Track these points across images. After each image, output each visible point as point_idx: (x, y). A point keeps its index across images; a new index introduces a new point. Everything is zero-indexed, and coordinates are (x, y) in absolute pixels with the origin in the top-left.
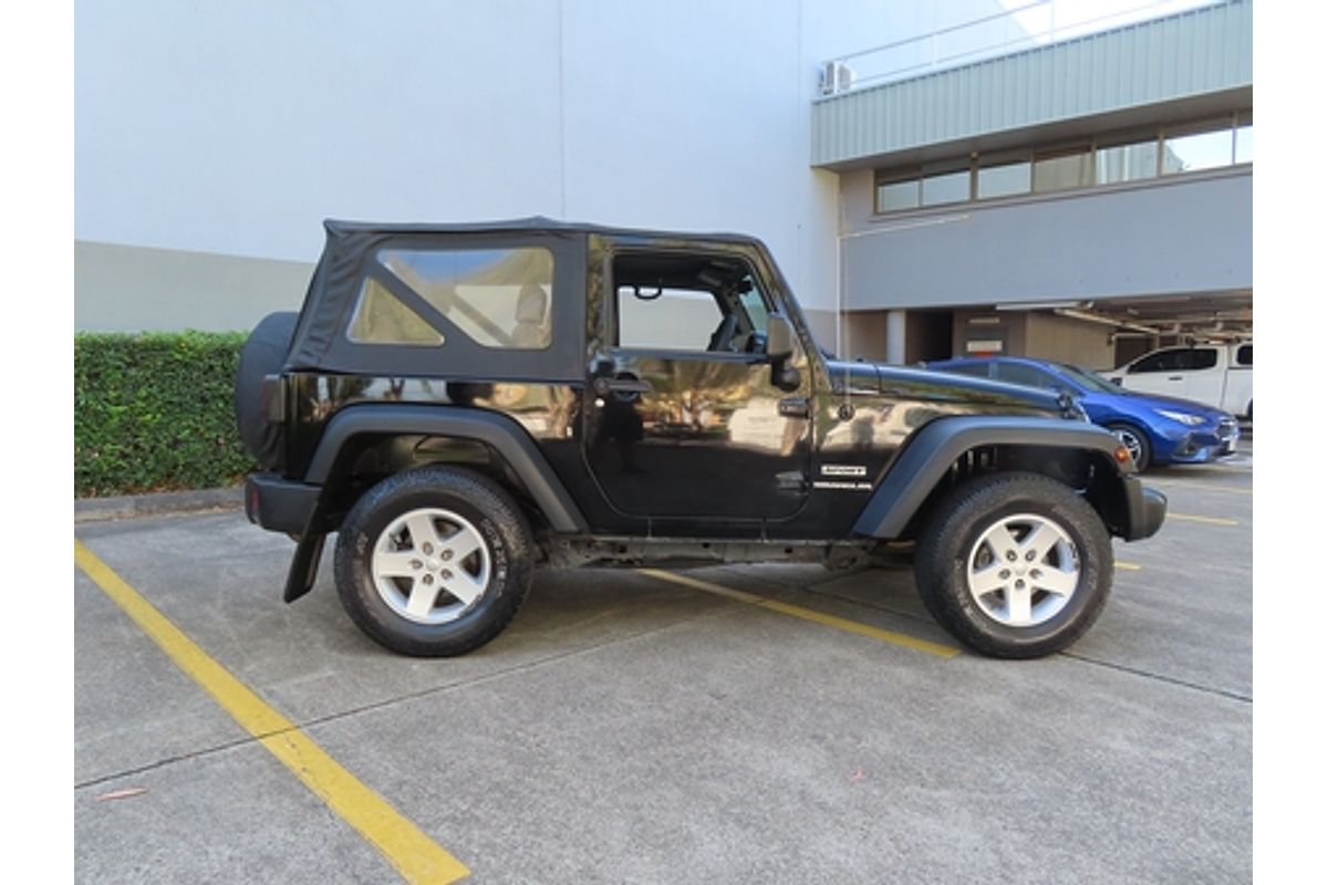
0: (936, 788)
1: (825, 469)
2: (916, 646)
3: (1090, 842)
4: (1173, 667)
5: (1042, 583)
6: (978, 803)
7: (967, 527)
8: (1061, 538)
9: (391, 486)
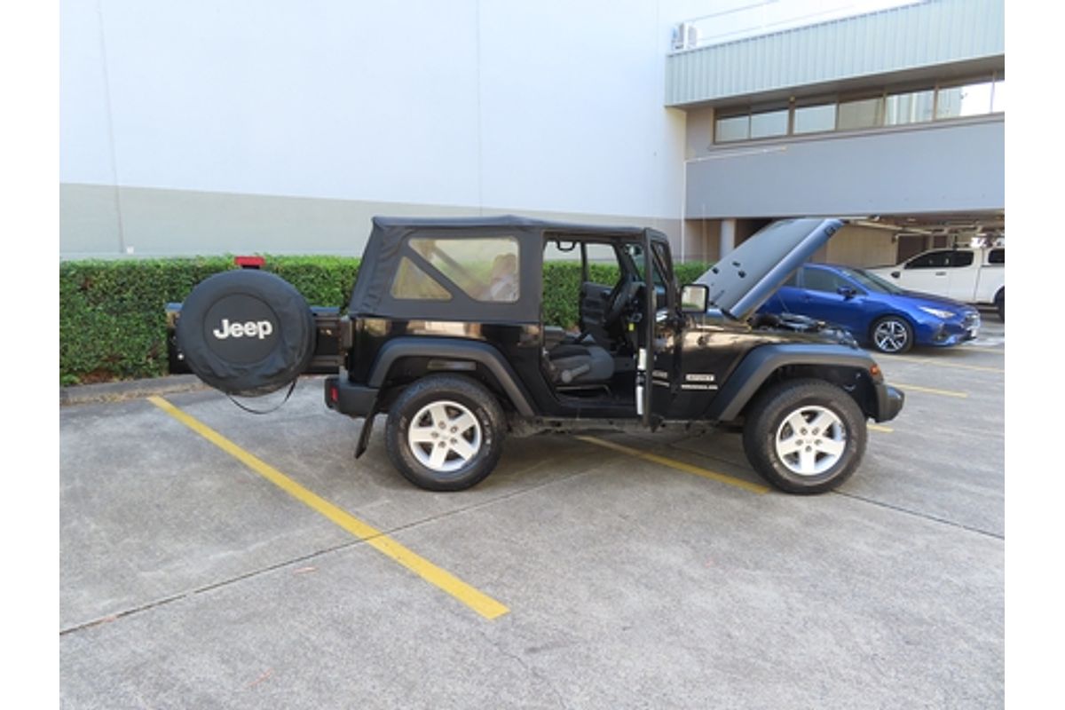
0: (754, 570)
1: (689, 377)
2: (742, 486)
3: (837, 598)
4: (901, 501)
5: (822, 448)
6: (778, 578)
7: (776, 414)
8: (835, 422)
9: (421, 388)
